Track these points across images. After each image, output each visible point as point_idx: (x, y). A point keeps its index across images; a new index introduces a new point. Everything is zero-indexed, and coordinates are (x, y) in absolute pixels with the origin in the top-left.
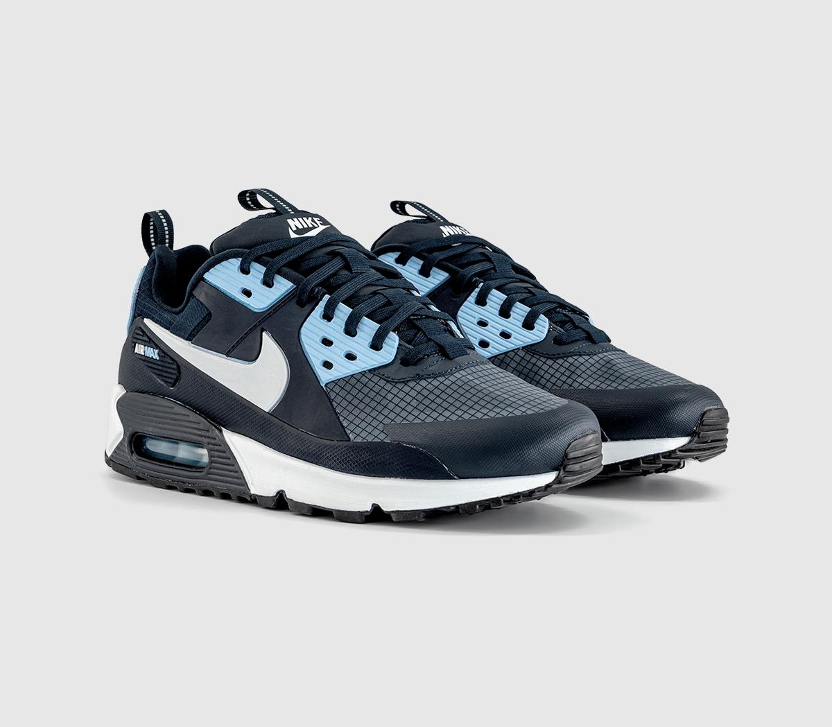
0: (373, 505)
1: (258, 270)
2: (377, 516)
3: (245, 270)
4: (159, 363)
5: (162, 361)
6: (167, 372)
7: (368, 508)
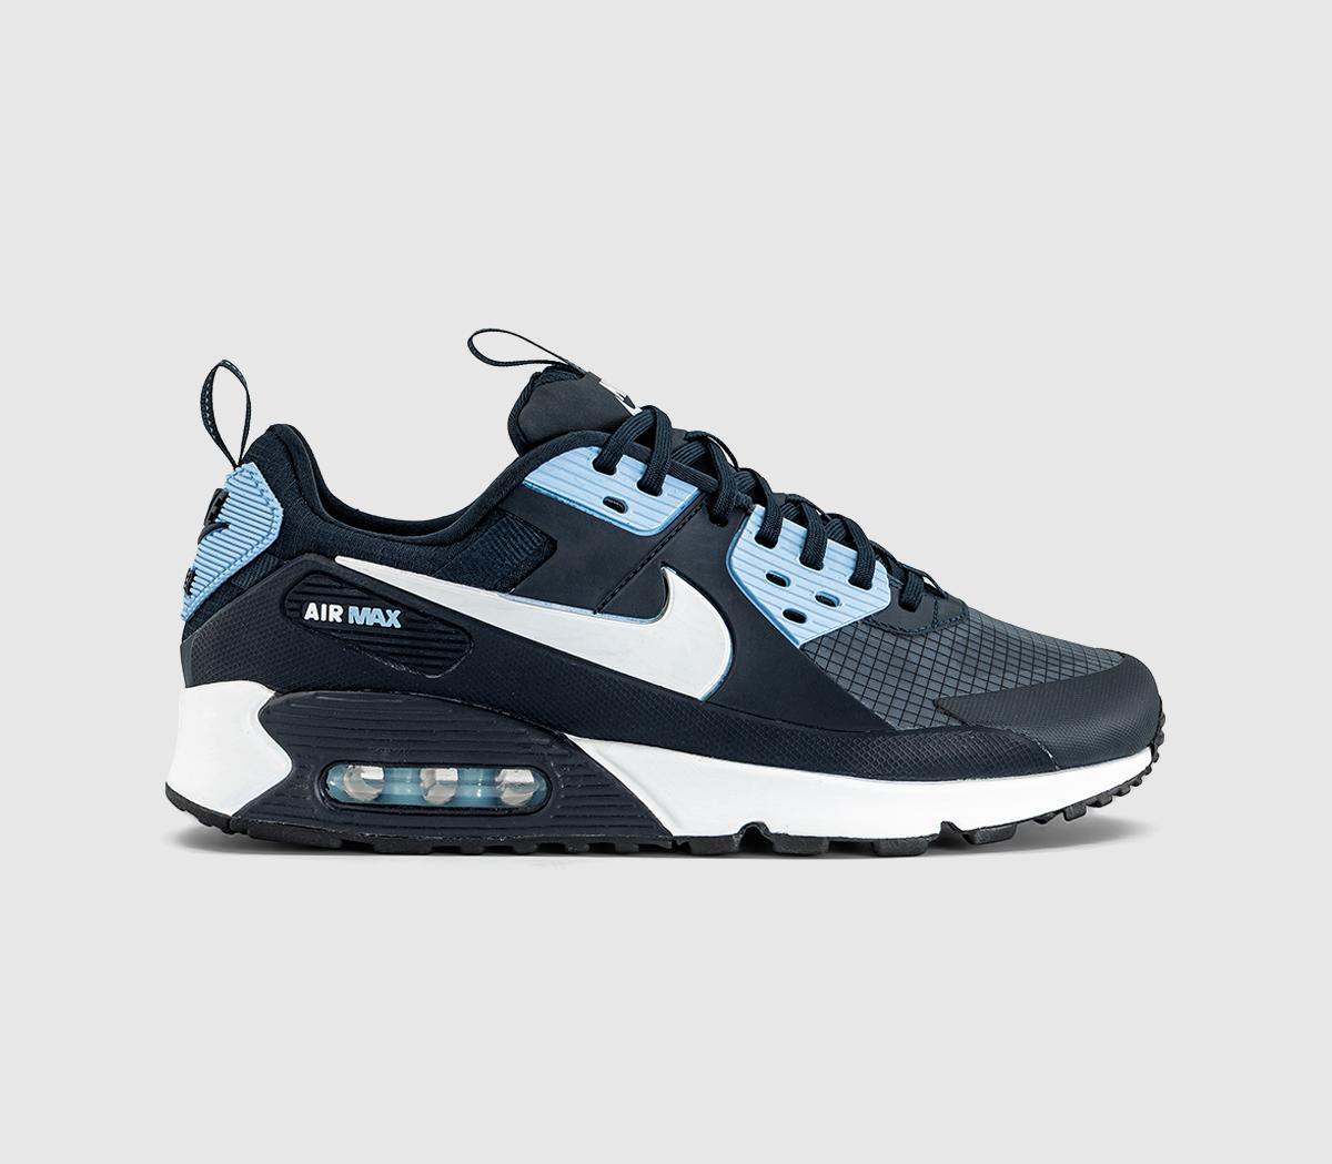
0: (943, 823)
1: (630, 469)
2: (951, 840)
3: (605, 466)
4: (406, 634)
5: (409, 629)
6: (431, 649)
7: (937, 830)
